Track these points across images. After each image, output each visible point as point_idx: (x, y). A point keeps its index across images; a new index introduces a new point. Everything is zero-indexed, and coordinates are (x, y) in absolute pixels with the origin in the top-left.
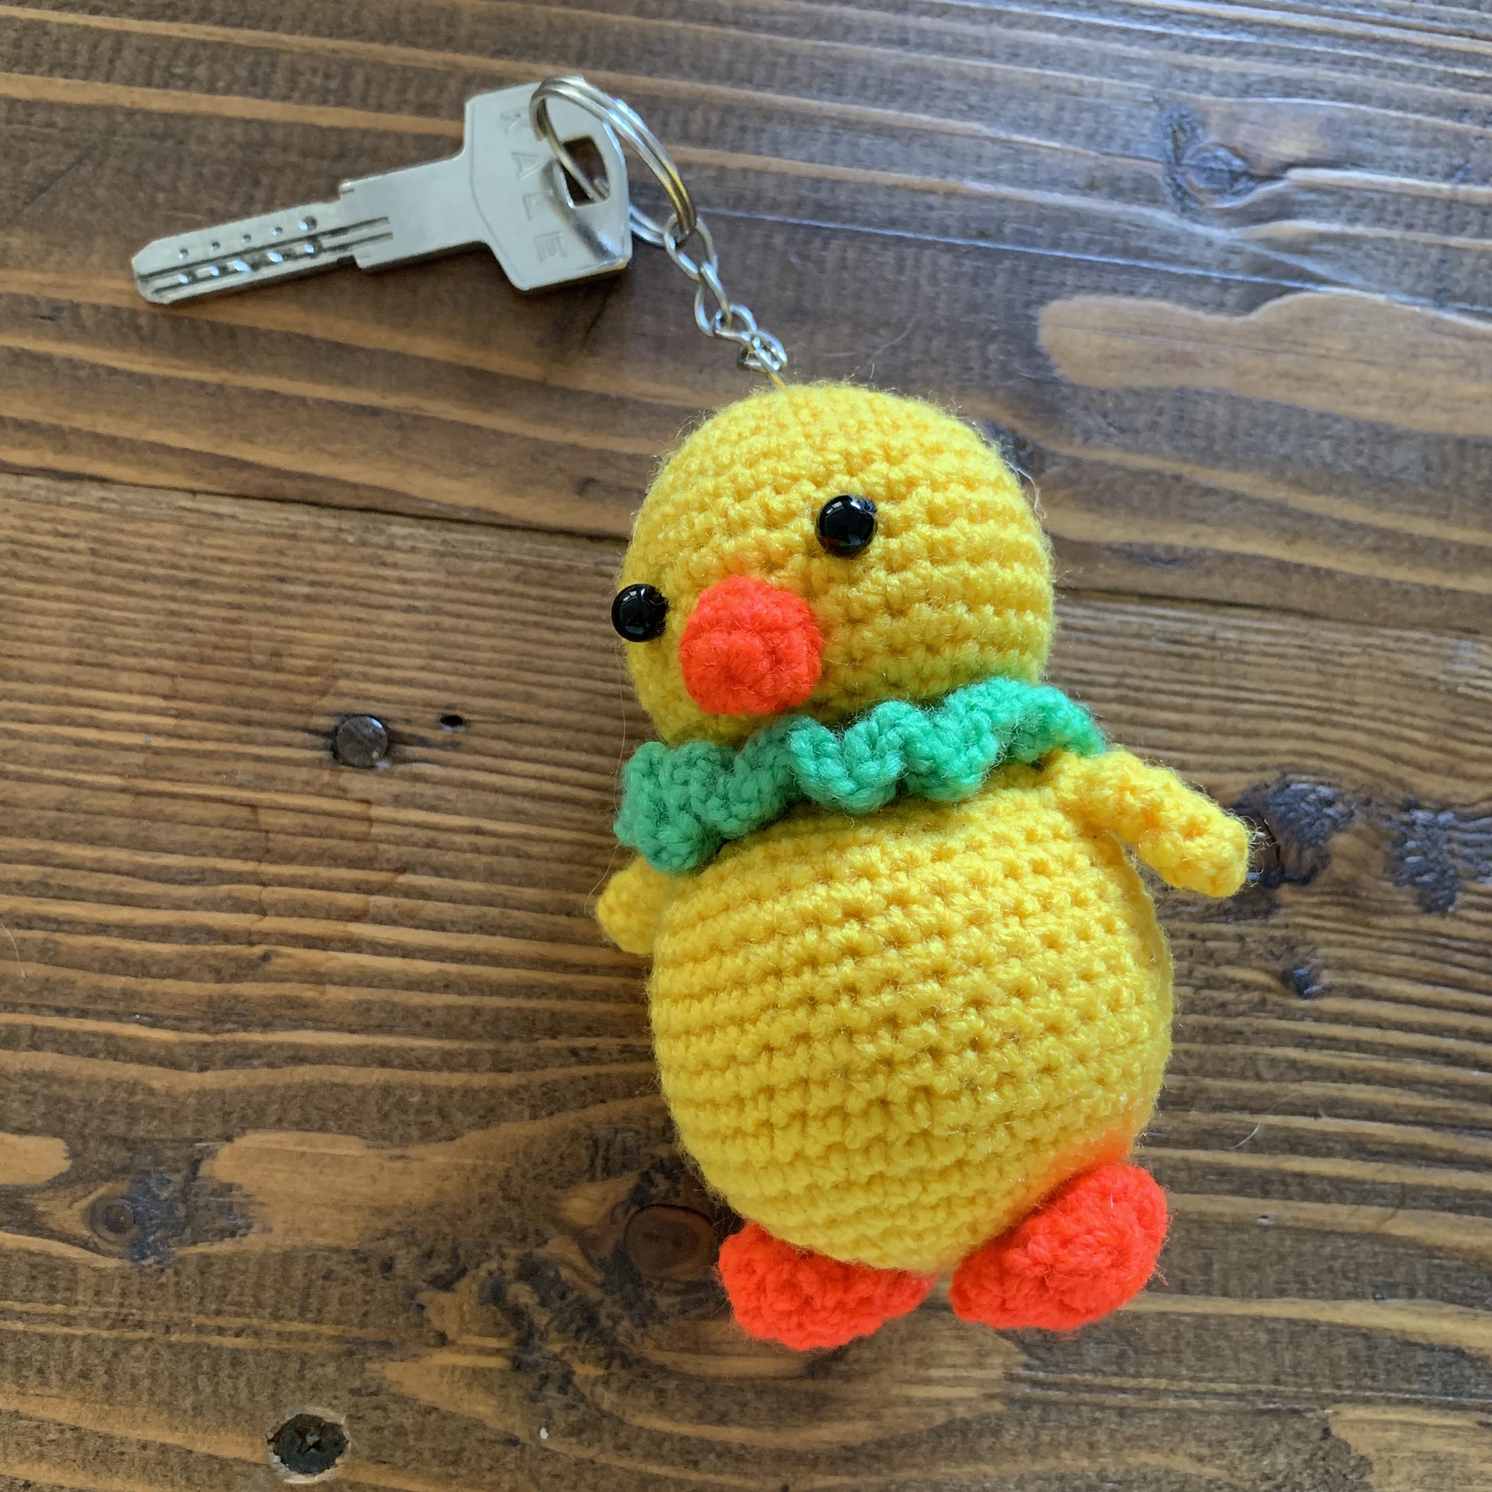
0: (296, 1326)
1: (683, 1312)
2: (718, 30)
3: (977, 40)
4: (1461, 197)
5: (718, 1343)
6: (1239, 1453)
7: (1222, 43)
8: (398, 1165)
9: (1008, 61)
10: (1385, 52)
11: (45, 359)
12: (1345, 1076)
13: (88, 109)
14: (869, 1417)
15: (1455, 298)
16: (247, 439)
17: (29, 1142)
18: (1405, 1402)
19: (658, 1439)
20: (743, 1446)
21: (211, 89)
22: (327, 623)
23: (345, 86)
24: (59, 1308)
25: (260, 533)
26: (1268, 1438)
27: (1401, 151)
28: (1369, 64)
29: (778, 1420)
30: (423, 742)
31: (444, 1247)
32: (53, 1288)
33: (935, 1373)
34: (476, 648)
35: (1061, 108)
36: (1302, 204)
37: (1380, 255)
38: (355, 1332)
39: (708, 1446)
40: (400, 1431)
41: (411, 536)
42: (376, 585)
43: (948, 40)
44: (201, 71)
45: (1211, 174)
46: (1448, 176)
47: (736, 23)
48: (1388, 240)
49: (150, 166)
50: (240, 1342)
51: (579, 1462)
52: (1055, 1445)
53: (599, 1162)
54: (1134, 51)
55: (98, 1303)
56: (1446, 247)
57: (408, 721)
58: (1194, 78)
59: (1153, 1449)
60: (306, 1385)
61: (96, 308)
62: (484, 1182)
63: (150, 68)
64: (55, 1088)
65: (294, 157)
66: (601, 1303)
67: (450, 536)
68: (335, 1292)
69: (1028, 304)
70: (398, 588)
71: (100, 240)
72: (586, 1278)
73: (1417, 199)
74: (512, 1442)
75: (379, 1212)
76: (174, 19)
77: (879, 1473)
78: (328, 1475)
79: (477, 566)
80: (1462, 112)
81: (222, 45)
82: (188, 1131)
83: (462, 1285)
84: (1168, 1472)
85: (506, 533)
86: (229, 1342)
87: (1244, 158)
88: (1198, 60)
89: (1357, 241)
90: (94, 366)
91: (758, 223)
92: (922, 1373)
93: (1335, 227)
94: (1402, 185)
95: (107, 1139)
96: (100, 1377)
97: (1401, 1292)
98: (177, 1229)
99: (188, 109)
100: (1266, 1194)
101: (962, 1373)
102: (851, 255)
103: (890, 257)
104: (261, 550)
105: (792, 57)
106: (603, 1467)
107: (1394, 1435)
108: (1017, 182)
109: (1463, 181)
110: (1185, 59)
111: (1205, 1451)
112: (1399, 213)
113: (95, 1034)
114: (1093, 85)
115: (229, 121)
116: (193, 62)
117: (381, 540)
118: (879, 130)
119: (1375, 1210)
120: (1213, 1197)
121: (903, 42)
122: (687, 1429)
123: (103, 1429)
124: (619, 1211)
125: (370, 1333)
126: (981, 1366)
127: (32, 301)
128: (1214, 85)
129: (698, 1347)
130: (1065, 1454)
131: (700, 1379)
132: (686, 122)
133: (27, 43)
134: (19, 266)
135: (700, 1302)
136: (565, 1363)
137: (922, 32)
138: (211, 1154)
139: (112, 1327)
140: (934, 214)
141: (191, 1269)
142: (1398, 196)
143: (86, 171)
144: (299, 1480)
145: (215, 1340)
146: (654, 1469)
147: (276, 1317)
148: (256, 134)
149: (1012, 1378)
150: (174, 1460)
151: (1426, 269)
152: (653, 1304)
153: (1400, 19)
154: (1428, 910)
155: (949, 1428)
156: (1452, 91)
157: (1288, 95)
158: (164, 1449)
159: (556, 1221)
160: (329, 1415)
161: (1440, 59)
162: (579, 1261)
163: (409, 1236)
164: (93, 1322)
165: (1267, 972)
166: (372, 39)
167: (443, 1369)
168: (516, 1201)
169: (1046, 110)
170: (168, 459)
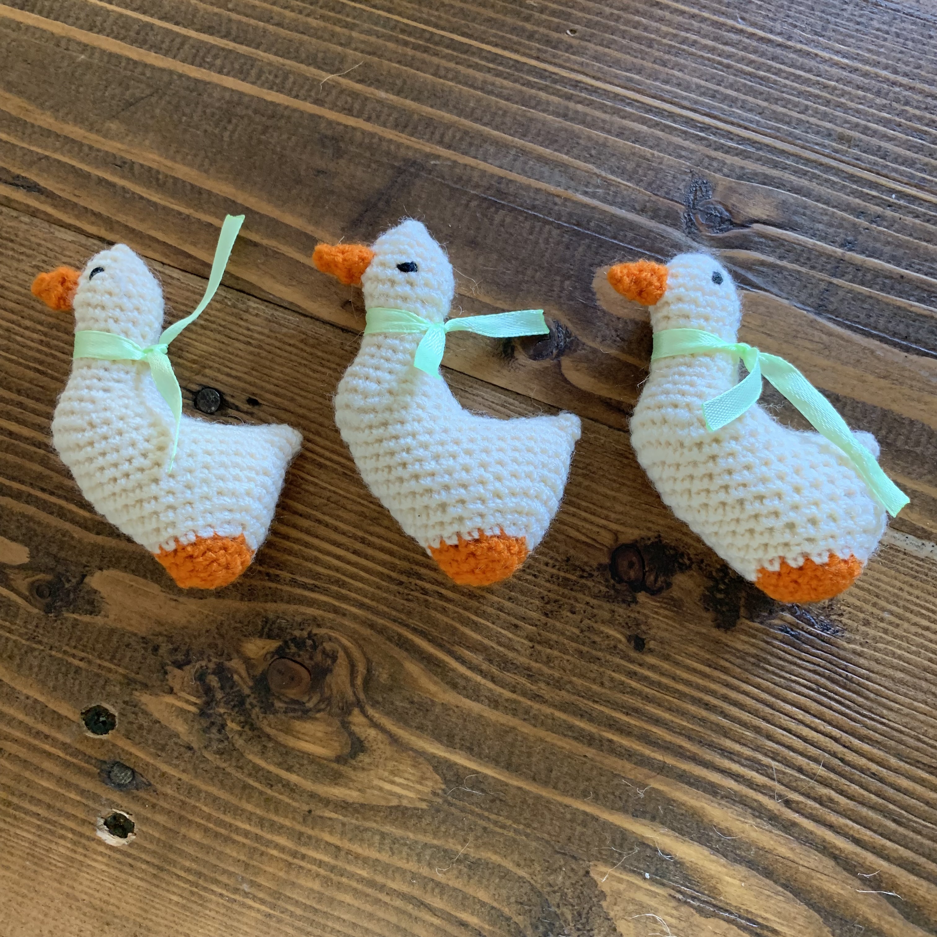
0: (107, 664)
1: (285, 712)
2: (472, 91)
3: (604, 121)
4: (846, 258)
5: (299, 732)
6: (539, 869)
7: (737, 149)
8: (173, 603)
9: (617, 136)
10: (825, 172)
11: (113, 185)
12: (648, 699)
13: (162, 70)
14: (359, 790)
15: (827, 311)
16: (194, 244)
17: (14, 546)
18: (634, 872)
19: (257, 769)
20: (296, 785)
21: (220, 72)
22: (208, 341)
23: (283, 83)
24: (7, 624)
25: (188, 290)
26: (556, 866)
27: (821, 226)
28: (814, 177)
29: (316, 779)
30: (237, 409)
31: (184, 648)
32: (7, 614)
33: (397, 779)
34: (274, 370)
35: (638, 165)
36: (756, 243)
37: (792, 279)
38: (133, 675)
39: (280, 780)
40: (141, 727)
41: (257, 308)
42: (235, 328)
43: (589, 118)
44: (218, 62)
45: (710, 217)
46: (842, 246)
47: (482, 89)
48: (799, 272)
49: (183, 103)
50: (82, 664)
51: (218, 768)
52: (446, 834)
53: (266, 630)
54: (686, 144)
55: (25, 627)
56: (831, 283)
57: (233, 397)
58: (715, 164)
59: (496, 853)
60: (105, 693)
61: (142, 166)
62: (209, 623)
63: (195, 56)
64: (31, 524)
65: (250, 112)
66: (249, 696)
67: (276, 313)
68: (129, 654)
69: (591, 265)
70: (245, 332)
71: (151, 134)
72: (245, 683)
73: (821, 254)
74: (190, 748)
75: (159, 623)
76: (212, 34)
77: (357, 819)
78: (104, 737)
79: (284, 330)
80: (861, 213)
81: (230, 51)
82: (84, 560)
83: (188, 667)
84: (499, 866)
85: (303, 318)
86: (76, 662)
87: (730, 212)
88: (719, 155)
89: (781, 269)
90: (133, 193)
91: (466, 193)
92: (391, 777)
93: (771, 259)
94: (815, 245)
95: (48, 554)
96: (17, 661)
97: (647, 815)
98: (68, 604)
99: (208, 79)
100: (590, 745)
101: (411, 784)
102: (508, 220)
103: (527, 225)
104: (187, 299)
105: (505, 113)
106: (229, 774)
107: (622, 887)
108: (604, 200)
109: (850, 250)
110: (714, 154)
111: (522, 863)
112: (809, 259)
113: (55, 504)
114: (659, 157)
115: (225, 89)
116: (216, 57)
117: (243, 307)
118: (540, 158)
119: (646, 771)
120: (561, 737)
121: (565, 116)
122: (272, 768)
123: (12, 684)
124: (269, 656)
125: (139, 677)
126: (421, 784)
127: (114, 156)
128: (725, 170)
129: (288, 731)
130: (450, 840)
131: (285, 747)
132: (442, 136)
133: (143, 33)
134: (112, 138)
135: (294, 710)
136: (225, 720)
137: (577, 112)
138: (92, 574)
139: (28, 640)
140: (556, 208)
141: (69, 624)
142: (810, 250)
143: (154, 99)
144: (90, 735)
145: (71, 660)
146: (251, 782)
147: (100, 657)
148: (236, 98)
149: (435, 794)
150: (39, 707)
151: (815, 292)
152: (273, 704)
153: (838, 156)
154: (718, 626)
155: (397, 807)
156: (857, 200)
157: (764, 184)
158: (36, 701)
159: (238, 652)
160: (112, 710)
161: (855, 182)
162: (244, 674)
163: (170, 638)
164: (21, 635)
165: (622, 633)
166: (302, 62)
167: (167, 704)
168: (222, 636)
169: (630, 166)
170: (156, 245)
